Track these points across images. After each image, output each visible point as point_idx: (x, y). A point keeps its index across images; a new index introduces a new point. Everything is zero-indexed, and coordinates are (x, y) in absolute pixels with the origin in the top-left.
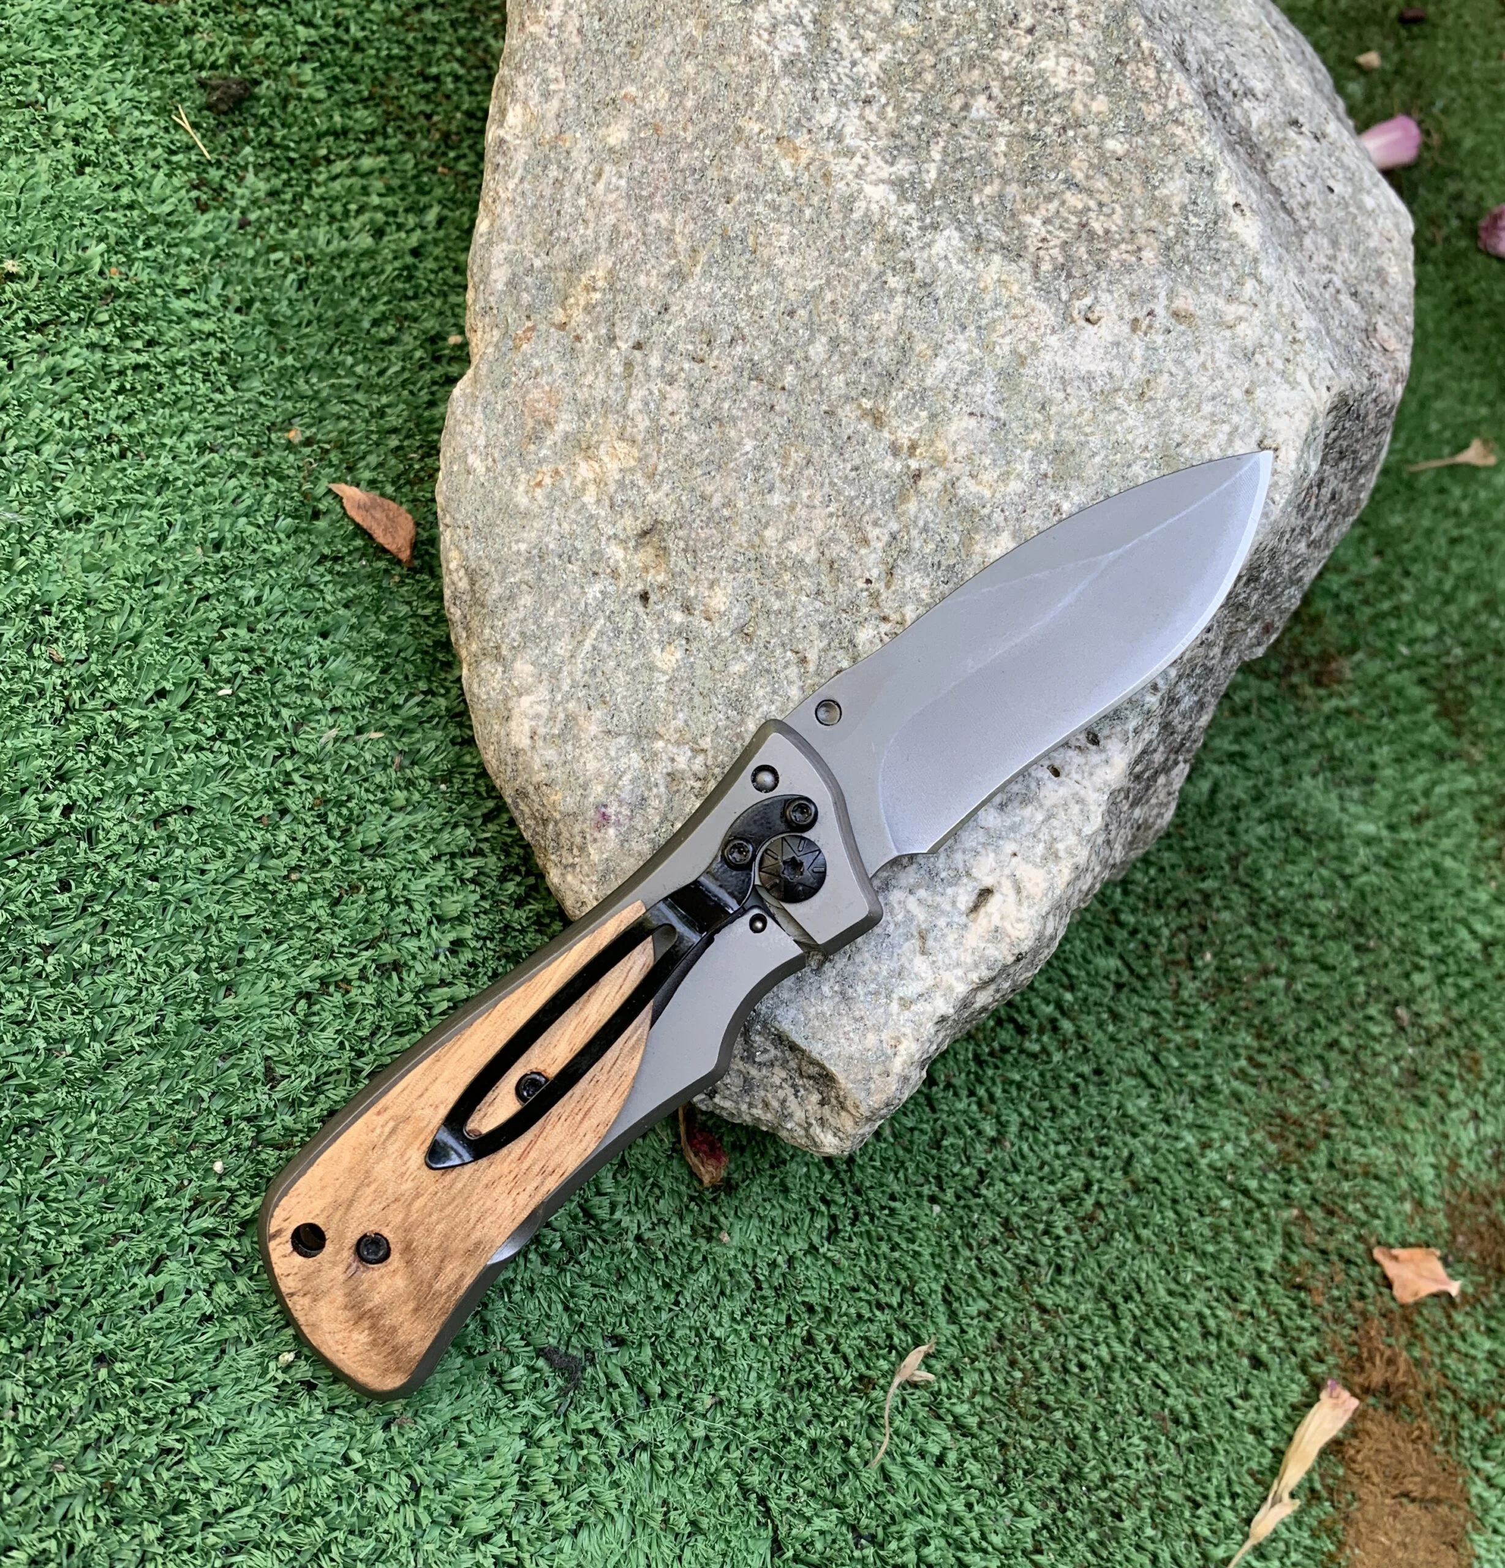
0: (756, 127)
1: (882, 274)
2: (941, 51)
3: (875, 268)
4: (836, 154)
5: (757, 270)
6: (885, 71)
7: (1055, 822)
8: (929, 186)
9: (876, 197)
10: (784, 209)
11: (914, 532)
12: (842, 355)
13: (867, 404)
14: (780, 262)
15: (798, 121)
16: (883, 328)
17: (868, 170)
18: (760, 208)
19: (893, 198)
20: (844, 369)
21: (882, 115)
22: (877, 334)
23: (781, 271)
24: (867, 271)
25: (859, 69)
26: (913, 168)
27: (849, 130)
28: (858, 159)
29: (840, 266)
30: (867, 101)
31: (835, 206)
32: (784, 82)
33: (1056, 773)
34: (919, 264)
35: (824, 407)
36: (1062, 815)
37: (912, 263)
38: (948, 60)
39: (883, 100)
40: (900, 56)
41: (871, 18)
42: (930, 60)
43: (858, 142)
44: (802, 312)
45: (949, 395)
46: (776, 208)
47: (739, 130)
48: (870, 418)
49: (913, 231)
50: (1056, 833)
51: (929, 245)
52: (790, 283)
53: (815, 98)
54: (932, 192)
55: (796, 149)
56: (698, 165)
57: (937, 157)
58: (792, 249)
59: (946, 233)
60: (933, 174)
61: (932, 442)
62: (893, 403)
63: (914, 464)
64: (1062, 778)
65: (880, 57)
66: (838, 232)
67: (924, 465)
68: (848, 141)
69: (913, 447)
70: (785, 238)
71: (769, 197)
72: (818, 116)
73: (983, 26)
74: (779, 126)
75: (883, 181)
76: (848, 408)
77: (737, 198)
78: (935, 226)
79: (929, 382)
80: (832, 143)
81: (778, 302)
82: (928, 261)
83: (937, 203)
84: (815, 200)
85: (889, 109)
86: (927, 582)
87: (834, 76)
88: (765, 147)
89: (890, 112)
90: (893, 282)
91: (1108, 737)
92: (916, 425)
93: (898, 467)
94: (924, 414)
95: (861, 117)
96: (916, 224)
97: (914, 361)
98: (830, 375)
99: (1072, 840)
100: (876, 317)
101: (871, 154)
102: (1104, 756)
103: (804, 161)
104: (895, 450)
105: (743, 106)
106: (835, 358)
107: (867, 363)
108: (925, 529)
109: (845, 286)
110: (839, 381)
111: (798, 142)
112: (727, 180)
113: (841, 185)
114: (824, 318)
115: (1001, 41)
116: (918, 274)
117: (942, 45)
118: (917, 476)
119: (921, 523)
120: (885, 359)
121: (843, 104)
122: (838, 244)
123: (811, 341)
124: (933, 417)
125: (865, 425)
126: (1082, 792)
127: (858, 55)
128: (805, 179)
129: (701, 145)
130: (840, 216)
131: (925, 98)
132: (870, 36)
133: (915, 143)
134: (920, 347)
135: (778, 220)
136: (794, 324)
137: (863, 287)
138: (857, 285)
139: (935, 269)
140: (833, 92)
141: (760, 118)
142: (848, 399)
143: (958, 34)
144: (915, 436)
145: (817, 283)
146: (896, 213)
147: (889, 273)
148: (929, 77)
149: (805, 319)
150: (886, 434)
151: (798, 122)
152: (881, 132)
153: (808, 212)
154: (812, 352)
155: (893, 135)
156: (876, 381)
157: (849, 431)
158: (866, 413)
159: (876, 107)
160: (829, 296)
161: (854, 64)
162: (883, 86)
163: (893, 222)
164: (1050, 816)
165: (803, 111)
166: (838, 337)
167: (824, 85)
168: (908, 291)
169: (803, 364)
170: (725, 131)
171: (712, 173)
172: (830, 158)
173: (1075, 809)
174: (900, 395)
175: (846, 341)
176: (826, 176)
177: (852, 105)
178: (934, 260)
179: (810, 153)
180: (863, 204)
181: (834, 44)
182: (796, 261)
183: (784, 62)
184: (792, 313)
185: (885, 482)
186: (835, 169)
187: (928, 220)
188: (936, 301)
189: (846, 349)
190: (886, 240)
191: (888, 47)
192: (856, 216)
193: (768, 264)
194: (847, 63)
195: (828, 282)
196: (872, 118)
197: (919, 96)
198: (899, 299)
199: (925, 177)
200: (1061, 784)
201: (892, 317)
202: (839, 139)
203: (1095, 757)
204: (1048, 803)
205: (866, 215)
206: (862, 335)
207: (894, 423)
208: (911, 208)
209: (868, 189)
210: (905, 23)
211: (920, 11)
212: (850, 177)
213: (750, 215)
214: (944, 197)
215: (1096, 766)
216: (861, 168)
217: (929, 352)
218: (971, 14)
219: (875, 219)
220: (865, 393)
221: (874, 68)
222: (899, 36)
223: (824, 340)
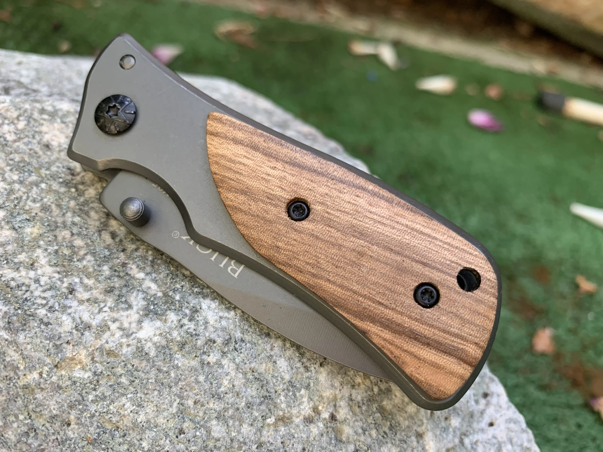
0: (35, 375)
1: (202, 363)
2: (64, 223)
3: (194, 363)
4: (98, 336)
5: (133, 436)
6: (56, 265)
7: (515, 440)
8: (160, 294)
9: (151, 334)
10: (107, 394)
11: (362, 438)
12: (231, 417)
13: (271, 421)
14: (141, 418)
15: (55, 345)
16: (236, 383)
17: (126, 325)
18: (93, 408)
19: (158, 323)
20: (241, 421)
21: (87, 288)
22: (237, 389)
23: (148, 421)
24: (193, 369)
25: (43, 280)
26: (141, 295)
27: (86, 317)
28: (113, 326)
29: (176, 384)
30: (72, 291)
31: (136, 362)
32: (21, 338)
33: (491, 424)
34: (213, 336)
35: (254, 447)
36: (513, 434)
37: (210, 340)
38: (74, 224)
39: (77, 280)
40: (51, 249)
41: (10, 248)
42: (66, 234)
43: (100, 317)
44: (185, 425)
45: (302, 370)
46: (104, 398)
47: (25, 387)
48: (281, 423)
49: (191, 326)
50: (519, 443)
51: (206, 322)
52: (161, 420)
53: (47, 324)
54: (165, 295)
55: (72, 359)
56: (25, 429)
57: (141, 275)
58: (139, 406)
59: (204, 306)
60: (154, 286)
61: (321, 396)
62: (283, 406)
63: (326, 415)
64: (496, 423)
65: (43, 261)
66: (154, 372)
67: (331, 410)
68: (94, 323)
69: (315, 410)
70: (128, 405)
71: (91, 397)
72: (61, 330)
73: (63, 190)
74: (48, 360)
75: (140, 322)
76: (265, 433)
77: (72, 417)
78: (195, 311)
79: (287, 377)
80: (87, 333)
81: (167, 436)
82: (216, 330)
83: (178, 297)
84: (119, 370)
85: (86, 281)
86: (390, 445)
87: (39, 301)
88: (54, 379)
89: (90, 282)
90: (212, 358)
91: (488, 387)
92: (305, 399)
93: (321, 425)
94: (303, 391)
95: (81, 302)
96: (185, 321)
97: (269, 377)
98: (239, 432)
99: (524, 436)
100: (226, 382)
101: (115, 315)
102: (495, 396)
103: (86, 360)
104: (309, 420)
105: (12, 374)
106: (231, 422)
107: (249, 406)
108: (364, 431)
109: (192, 389)
110: (246, 429)
111: (69, 355)
112: (53, 417)
113: (125, 350)
114: (201, 414)
115: (81, 187)
116: (219, 341)
117: (60, 220)
118: (333, 417)
119: (360, 431)
120: (254, 393)
121: (64, 308)
122: (161, 376)
123: (209, 431)
124: (308, 387)
125: (282, 430)
126: (507, 417)
127: (32, 274)
128: (100, 368)
129: (12, 418)
130: (144, 363)
131: (94, 254)
132: (22, 257)
133: (123, 282)
134: (262, 368)
135: (113, 402)
136: (190, 435)
137: (201, 378)
138: (197, 382)
139: (224, 329)
140: (51, 309)
141: (31, 369)
142: (260, 430)
143: (59, 206)
144: (312, 404)
145: (175, 404)
146: (170, 328)
147: (205, 357)
148: (78, 242)
149: (192, 425)
150: (297, 421)
151: (57, 347)
152: (101, 297)
153: (124, 380)
154: (215, 434)
155: (109, 291)
156: (263, 407)
157: (279, 441)
158: (275, 425)
159: (79, 288)
160: (190, 403)
161: (37, 281)
162: (67, 274)
163: (175, 334)
164: (511, 441)
165: (50, 339)
166: (219, 413)
167: (42, 312)
168: (224, 354)
169: (218, 444)
170: (18, 395)
171: (39, 423)
172: (99, 343)
173: (512, 425)
174: (282, 398)
175: (226, 410)
176: (110, 353)
177: (68, 303)
178: (218, 325)
179: (84, 352)
180: (149, 344)
181: (13, 284)
182: (150, 409)
183: (5, 329)
184: (181, 432)
185: (325, 438)
186: (111, 345)
187: (187, 311)
188: (242, 341)
189: (231, 412)
190: (182, 345)
191: (39, 252)
192: (152, 353)
193: (135, 425)
194: (33, 286)
195: (181, 398)
196: (86, 296)
197: (89, 257)
198: (225, 362)
199: (153, 292)
200: (499, 426)
201: (233, 373)
202: (89, 327)
203: (494, 400)
204: (505, 439)
205: (157, 347)
206: (230, 398)
207: (294, 411)
208: (172, 317)
209: (142, 335)
210: (28, 230)
211: (25, 216)
212: (124, 340)
213: (93, 416)
214: (174, 291)
215: (498, 403)
216: (121, 329)
217: (270, 365)
218: (50, 190)
219: (164, 343)
220: (264, 418)
221: (49, 270)
222: (36, 240)
223: (214, 422)
